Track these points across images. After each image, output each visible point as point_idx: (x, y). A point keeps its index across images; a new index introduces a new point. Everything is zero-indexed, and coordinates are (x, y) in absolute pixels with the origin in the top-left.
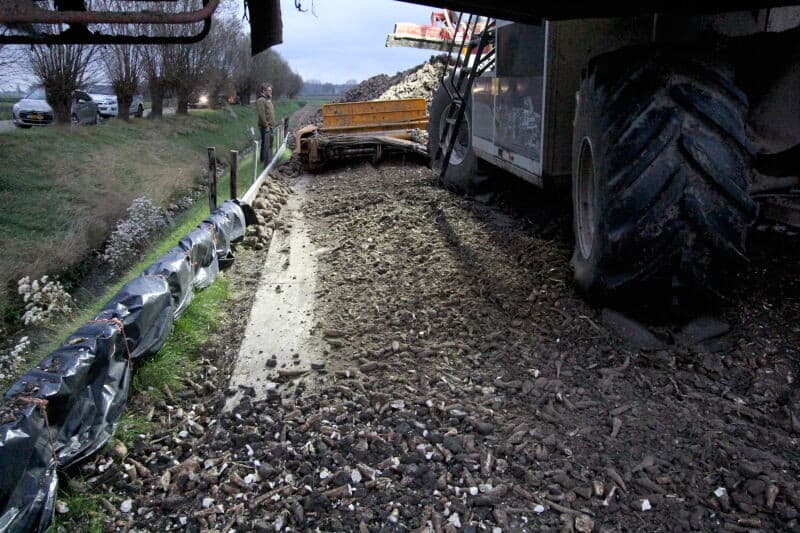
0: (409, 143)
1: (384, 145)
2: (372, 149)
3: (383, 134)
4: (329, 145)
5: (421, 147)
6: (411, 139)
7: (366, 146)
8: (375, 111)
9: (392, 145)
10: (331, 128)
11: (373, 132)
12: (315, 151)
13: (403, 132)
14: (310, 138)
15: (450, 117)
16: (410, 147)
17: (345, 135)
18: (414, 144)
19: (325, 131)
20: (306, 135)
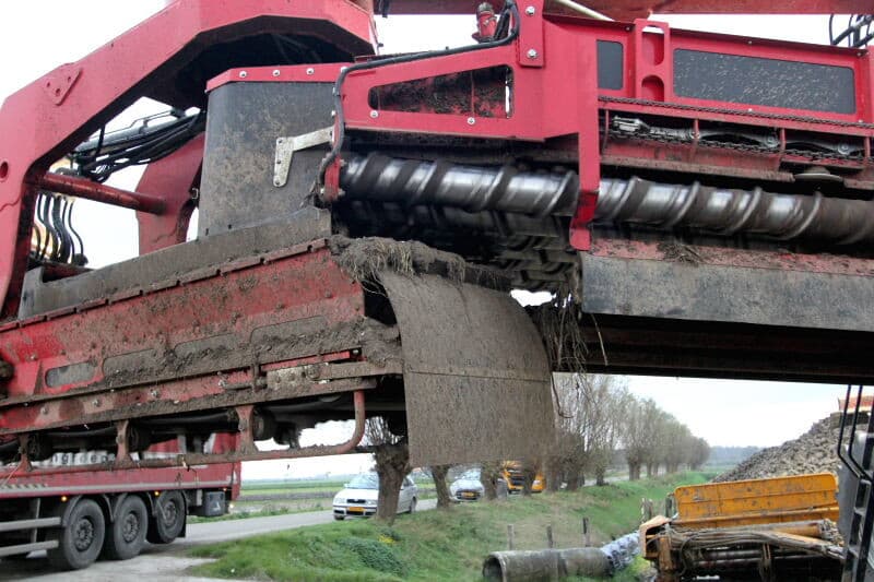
0: (815, 542)
1: (774, 546)
2: (757, 552)
3: (770, 529)
4: (687, 546)
5: (833, 548)
6: (818, 537)
7: (747, 546)
8: (753, 494)
9: (788, 545)
10: (689, 520)
11: (754, 526)
12: (668, 554)
13: (803, 525)
14: (659, 535)
15: (859, 505)
16: (815, 549)
17: (712, 530)
18: (822, 544)
19: (680, 525)
20: (653, 531)
